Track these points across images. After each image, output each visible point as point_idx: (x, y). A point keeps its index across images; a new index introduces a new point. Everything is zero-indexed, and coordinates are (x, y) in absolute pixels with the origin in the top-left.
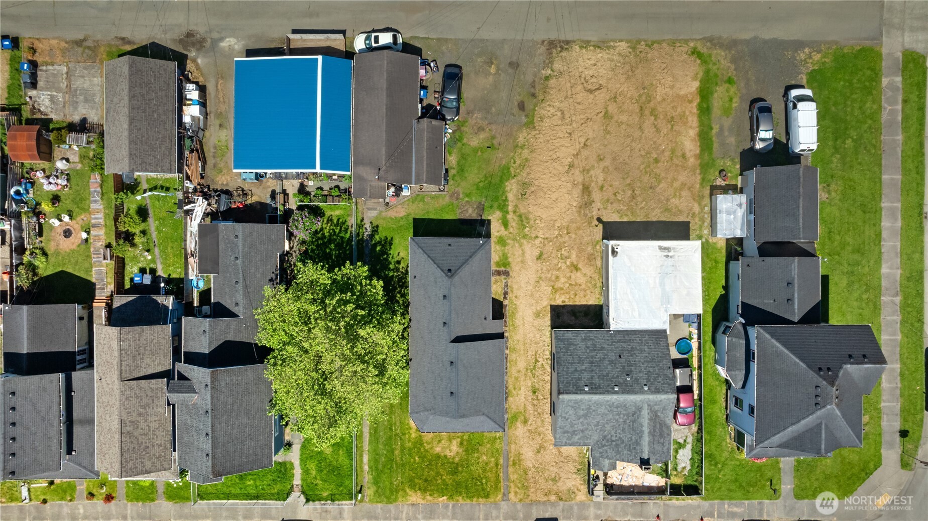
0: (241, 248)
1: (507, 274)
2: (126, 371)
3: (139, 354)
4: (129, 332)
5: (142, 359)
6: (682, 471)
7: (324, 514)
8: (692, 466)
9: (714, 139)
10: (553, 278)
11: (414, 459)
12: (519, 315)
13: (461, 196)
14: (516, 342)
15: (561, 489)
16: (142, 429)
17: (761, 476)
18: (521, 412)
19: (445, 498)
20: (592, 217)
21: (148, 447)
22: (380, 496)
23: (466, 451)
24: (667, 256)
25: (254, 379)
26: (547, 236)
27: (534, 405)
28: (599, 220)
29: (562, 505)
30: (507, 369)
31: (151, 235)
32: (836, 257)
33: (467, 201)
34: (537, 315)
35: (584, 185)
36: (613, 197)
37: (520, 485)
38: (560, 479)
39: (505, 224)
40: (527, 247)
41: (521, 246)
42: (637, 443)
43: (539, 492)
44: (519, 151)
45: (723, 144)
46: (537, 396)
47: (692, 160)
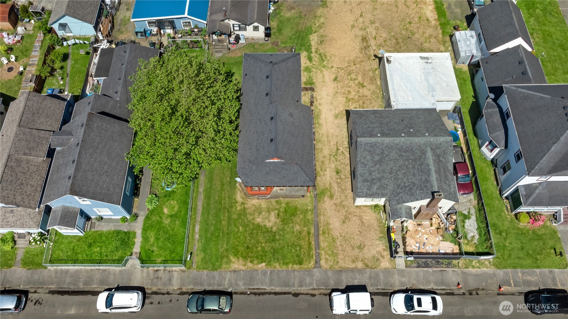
0: (126, 58)
1: (312, 89)
2: (24, 121)
3: (38, 113)
4: (36, 96)
5: (39, 117)
6: (472, 240)
7: (155, 281)
8: (480, 235)
9: (446, 10)
10: (346, 92)
11: (238, 228)
12: (323, 116)
13: (279, 44)
14: (321, 135)
15: (366, 256)
16: (23, 168)
17: (544, 244)
18: (326, 189)
19: (264, 264)
20: (370, 55)
21: (23, 184)
22: (206, 263)
23: (282, 221)
24: (427, 63)
25: (119, 131)
26: (340, 66)
27: (338, 183)
28: (376, 56)
29: (368, 272)
30: (315, 155)
31: (66, 70)
32: (553, 77)
33: (283, 47)
34: (336, 116)
35: (362, 37)
36: (383, 43)
37: (330, 252)
38: (364, 246)
39: (310, 59)
40: (326, 73)
41: (321, 72)
42: (427, 181)
43: (347, 258)
44: (318, 18)
45: (452, 12)
46: (340, 176)
47: (434, 22)
